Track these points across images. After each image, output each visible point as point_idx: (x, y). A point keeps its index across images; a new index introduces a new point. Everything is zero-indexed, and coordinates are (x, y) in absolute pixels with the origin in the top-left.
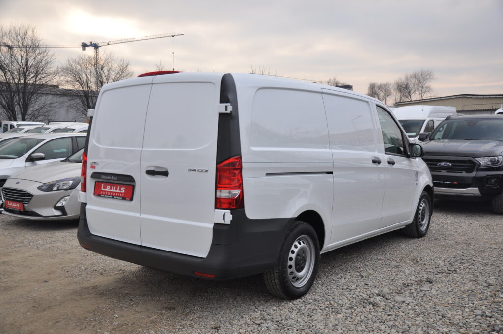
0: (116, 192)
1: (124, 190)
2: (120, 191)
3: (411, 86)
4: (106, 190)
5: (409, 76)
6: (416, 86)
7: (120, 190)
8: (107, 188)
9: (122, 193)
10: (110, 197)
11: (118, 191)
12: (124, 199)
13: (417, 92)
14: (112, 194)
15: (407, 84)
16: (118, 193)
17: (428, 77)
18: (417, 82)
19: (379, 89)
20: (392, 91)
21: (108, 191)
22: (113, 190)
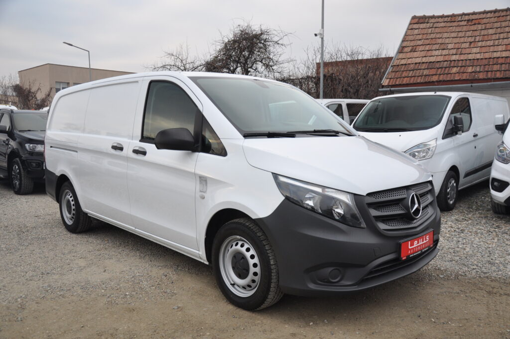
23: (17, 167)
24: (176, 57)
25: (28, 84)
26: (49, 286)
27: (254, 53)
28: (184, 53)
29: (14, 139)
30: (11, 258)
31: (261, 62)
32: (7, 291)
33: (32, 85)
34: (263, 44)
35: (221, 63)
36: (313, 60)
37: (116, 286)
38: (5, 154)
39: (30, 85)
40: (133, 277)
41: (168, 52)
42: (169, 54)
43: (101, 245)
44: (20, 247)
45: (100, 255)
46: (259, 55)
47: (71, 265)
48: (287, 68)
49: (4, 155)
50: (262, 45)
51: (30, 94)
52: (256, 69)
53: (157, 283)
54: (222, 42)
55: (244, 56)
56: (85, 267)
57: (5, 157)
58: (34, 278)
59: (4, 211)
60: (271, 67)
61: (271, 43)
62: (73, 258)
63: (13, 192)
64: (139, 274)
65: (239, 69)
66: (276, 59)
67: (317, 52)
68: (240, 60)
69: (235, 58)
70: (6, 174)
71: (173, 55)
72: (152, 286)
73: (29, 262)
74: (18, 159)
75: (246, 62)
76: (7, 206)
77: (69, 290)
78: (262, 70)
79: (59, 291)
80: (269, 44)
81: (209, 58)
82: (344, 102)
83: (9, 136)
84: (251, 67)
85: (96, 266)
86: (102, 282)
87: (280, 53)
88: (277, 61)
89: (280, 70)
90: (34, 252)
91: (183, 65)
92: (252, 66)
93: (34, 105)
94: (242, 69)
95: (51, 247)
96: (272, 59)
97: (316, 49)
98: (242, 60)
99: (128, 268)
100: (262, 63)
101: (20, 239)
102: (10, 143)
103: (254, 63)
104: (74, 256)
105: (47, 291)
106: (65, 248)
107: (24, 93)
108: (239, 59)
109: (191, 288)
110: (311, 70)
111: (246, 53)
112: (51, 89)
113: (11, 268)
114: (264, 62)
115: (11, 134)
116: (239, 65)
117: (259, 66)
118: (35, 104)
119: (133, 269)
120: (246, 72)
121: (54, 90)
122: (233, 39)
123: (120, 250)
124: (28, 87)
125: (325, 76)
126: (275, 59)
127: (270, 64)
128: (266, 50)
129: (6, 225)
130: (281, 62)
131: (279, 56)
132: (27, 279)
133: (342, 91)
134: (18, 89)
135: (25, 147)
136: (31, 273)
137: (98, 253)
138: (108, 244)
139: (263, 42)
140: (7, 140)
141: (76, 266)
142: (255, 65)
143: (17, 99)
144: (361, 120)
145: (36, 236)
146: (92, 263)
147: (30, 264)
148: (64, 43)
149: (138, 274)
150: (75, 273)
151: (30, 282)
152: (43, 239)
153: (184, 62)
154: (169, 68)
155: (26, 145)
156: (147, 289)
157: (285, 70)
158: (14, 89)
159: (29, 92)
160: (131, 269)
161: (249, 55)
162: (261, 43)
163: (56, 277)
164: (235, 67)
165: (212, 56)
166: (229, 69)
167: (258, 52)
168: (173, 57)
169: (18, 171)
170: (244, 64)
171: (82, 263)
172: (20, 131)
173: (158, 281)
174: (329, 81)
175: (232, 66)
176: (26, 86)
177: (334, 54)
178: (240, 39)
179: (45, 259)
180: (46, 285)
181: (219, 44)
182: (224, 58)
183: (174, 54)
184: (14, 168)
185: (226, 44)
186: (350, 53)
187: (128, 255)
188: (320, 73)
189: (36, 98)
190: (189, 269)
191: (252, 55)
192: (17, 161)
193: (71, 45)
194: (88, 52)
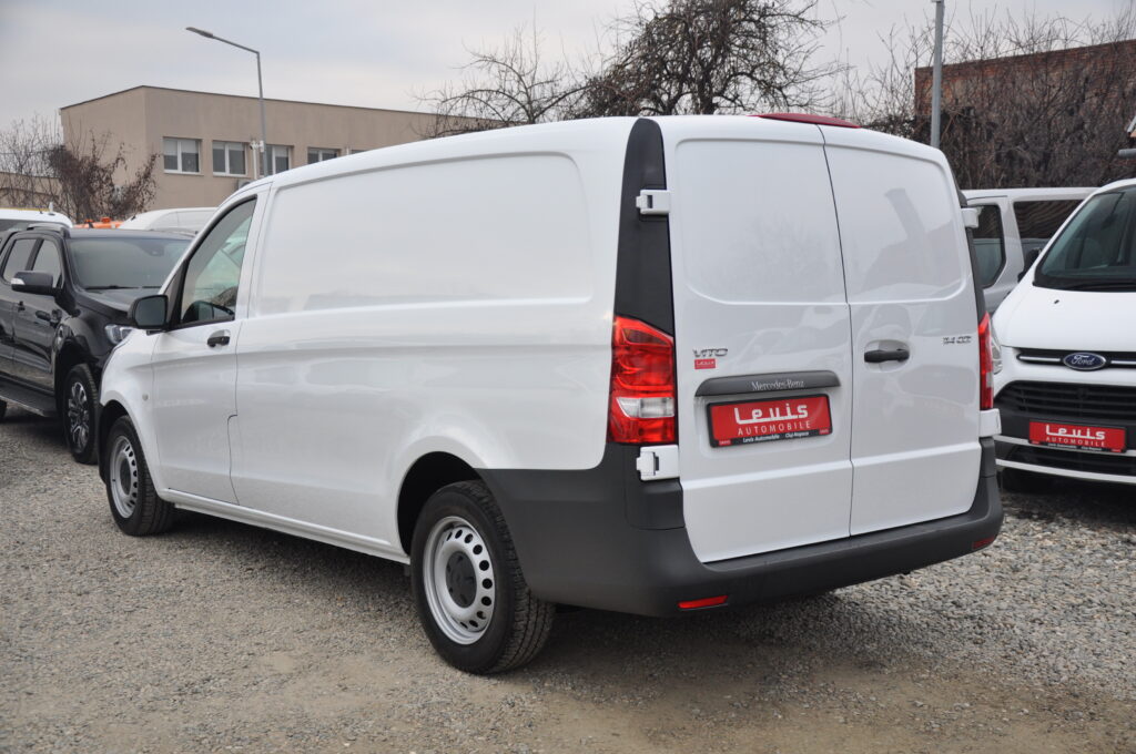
0: (785, 422)
1: (805, 412)
2: (795, 417)
4: (754, 420)
7: (794, 412)
8: (754, 416)
9: (803, 420)
10: (773, 437)
11: (790, 417)
12: (814, 433)
14: (773, 428)
16: (792, 421)
21: (759, 425)
22: (773, 419)
23: (82, 389)
24: (504, 68)
25: (90, 145)
26: (203, 727)
27: (729, 50)
28: (525, 55)
29: (74, 314)
30: (93, 647)
31: (750, 75)
32: (94, 738)
33: (99, 147)
34: (757, 22)
35: (634, 84)
36: (908, 68)
37: (380, 730)
38: (48, 350)
39: (95, 148)
40: (424, 707)
41: (482, 53)
42: (484, 58)
43: (325, 612)
44: (110, 616)
45: (328, 641)
46: (745, 57)
47: (254, 669)
48: (828, 93)
49: (43, 352)
50: (752, 26)
51: (97, 174)
52: (736, 97)
53: (490, 725)
54: (638, 21)
55: (701, 62)
56: (291, 675)
57: (50, 362)
58: (159, 703)
59: (53, 512)
60: (780, 89)
61: (780, 20)
62: (255, 649)
63: (68, 455)
64: (439, 699)
65: (686, 101)
66: (796, 67)
67: (920, 43)
68: (689, 71)
69: (673, 68)
70: (52, 406)
71: (494, 61)
72: (480, 734)
73: (142, 659)
74: (84, 366)
75: (707, 78)
76: (61, 498)
77: (257, 739)
78: (753, 99)
79: (231, 743)
80: (773, 23)
81: (600, 68)
82: (1006, 198)
83: (57, 302)
84: (720, 94)
85: (321, 672)
86: (342, 718)
87: (805, 48)
88: (796, 73)
89: (805, 98)
90: (150, 631)
91: (523, 89)
92: (724, 89)
93: (105, 205)
94: (694, 98)
95: (193, 617)
96: (783, 68)
97: (918, 35)
98: (695, 71)
99: (407, 680)
100: (753, 79)
101: (111, 592)
102: (62, 321)
103: (729, 80)
104: (258, 644)
105: (199, 742)
106: (230, 621)
107: (78, 171)
108: (687, 69)
109: (584, 741)
110: (901, 97)
111: (706, 53)
112: (154, 158)
113: (96, 675)
114: (758, 76)
115: (64, 297)
116: (685, 88)
117: (746, 87)
118: (109, 202)
119: (420, 682)
120: (708, 108)
121: (160, 162)
122: (668, 11)
123: (380, 628)
124: (89, 153)
125: (944, 116)
126: (791, 65)
127: (778, 81)
128: (765, 42)
129: (65, 551)
130: (810, 76)
131: (803, 55)
132: (142, 707)
133: (998, 159)
134: (61, 159)
135: (104, 332)
136: (148, 692)
137: (322, 635)
138: (344, 611)
139: (756, 17)
140: (55, 312)
141: (268, 673)
142: (732, 87)
143: (58, 188)
144: (1062, 253)
145: (150, 585)
146: (310, 666)
147: (145, 665)
148: (190, 29)
149: (435, 699)
150: (267, 692)
151: (151, 715)
152: (168, 592)
153: (527, 80)
154: (484, 98)
155: (107, 328)
156: (465, 742)
157: (822, 96)
158: (51, 158)
159: (94, 167)
160: (414, 683)
161: (715, 58)
162: (751, 20)
163: (217, 702)
164: (674, 92)
165: (607, 65)
166: (657, 100)
167: (744, 46)
168: (495, 68)
169: (85, 398)
170: (701, 85)
171: (283, 664)
172: (89, 289)
173: (493, 720)
174: (959, 132)
175: (667, 89)
176: (83, 152)
177: (973, 47)
178: (688, 9)
179: (183, 651)
180: (194, 724)
181: (627, 26)
182: (643, 68)
183: (499, 57)
184: (73, 389)
185: (649, 28)
186: (1023, 41)
187: (402, 642)
188: (929, 106)
189: (112, 185)
190: (573, 688)
191: (724, 57)
192: (82, 369)
193: (209, 35)
194: (255, 55)
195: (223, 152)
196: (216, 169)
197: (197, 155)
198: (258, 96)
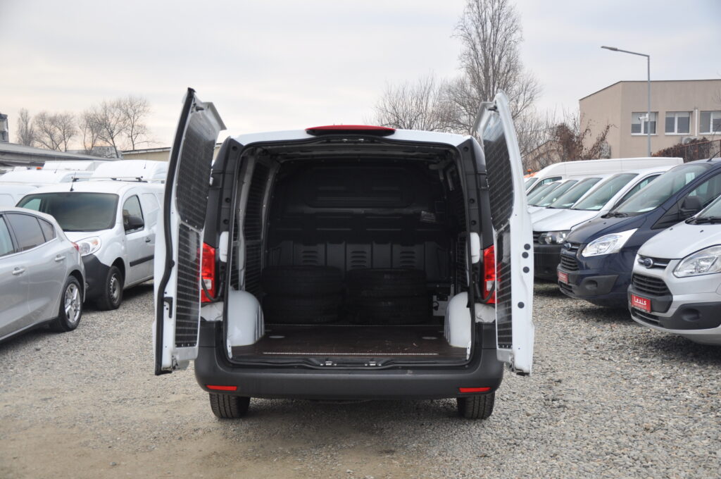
3: (112, 122)
5: (108, 105)
6: (121, 123)
13: (123, 133)
15: (107, 118)
17: (141, 108)
18: (123, 116)
19: (53, 123)
20: (77, 128)
193: (616, 50)
194: (647, 58)
195: (673, 119)
196: (667, 130)
197: (655, 122)
198: (647, 80)
